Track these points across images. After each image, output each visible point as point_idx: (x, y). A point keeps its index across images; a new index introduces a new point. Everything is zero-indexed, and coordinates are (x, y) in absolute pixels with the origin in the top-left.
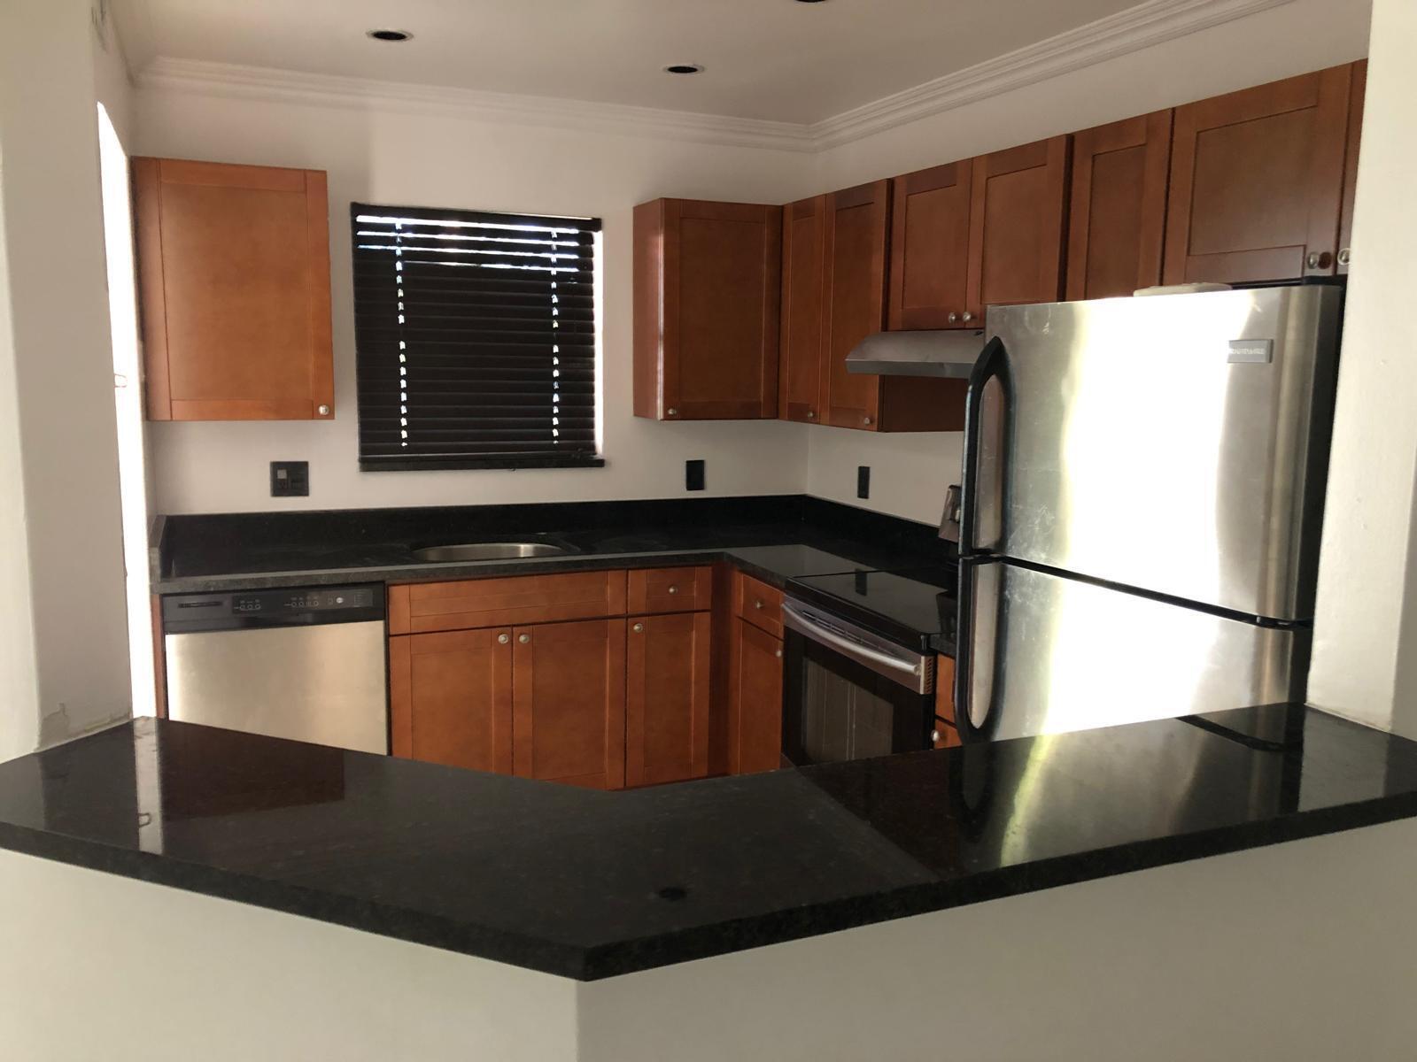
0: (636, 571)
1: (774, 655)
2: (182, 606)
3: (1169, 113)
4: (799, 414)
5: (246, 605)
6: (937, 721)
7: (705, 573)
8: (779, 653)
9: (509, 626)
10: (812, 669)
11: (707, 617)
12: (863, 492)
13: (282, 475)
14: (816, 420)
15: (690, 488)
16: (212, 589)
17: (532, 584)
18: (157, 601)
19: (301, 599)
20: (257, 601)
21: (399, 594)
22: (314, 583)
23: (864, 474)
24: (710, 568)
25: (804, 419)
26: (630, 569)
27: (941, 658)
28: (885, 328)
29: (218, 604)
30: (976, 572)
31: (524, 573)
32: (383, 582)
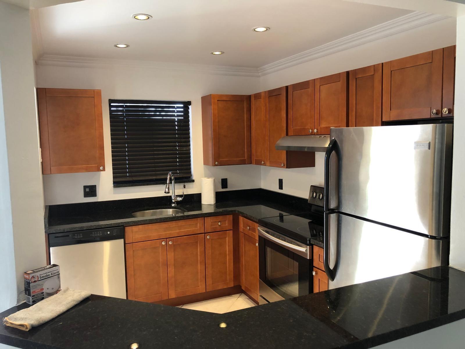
0: (207, 218)
1: (255, 245)
2: (56, 237)
3: (381, 64)
4: (258, 163)
5: (77, 236)
6: (314, 268)
7: (231, 217)
8: (257, 244)
9: (165, 238)
10: (269, 250)
11: (231, 232)
12: (281, 187)
13: (87, 190)
14: (265, 164)
15: (223, 188)
16: (66, 231)
17: (173, 224)
18: (47, 236)
19: (96, 233)
20: (81, 234)
21: (128, 229)
22: (100, 227)
23: (281, 181)
24: (232, 215)
25: (261, 164)
26: (206, 217)
27: (314, 246)
28: (287, 134)
29: (68, 236)
30: (330, 216)
31: (170, 220)
32: (123, 226)
